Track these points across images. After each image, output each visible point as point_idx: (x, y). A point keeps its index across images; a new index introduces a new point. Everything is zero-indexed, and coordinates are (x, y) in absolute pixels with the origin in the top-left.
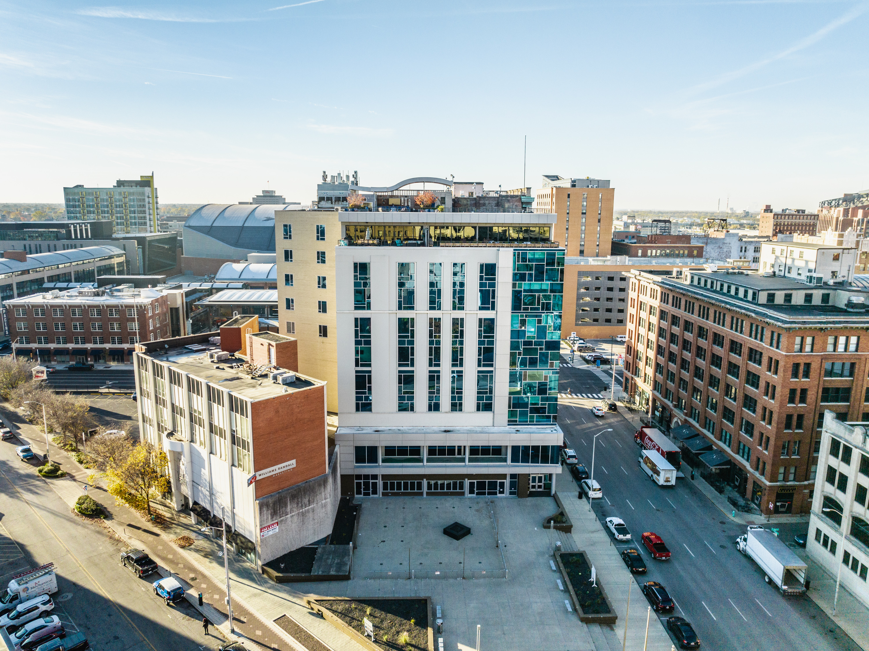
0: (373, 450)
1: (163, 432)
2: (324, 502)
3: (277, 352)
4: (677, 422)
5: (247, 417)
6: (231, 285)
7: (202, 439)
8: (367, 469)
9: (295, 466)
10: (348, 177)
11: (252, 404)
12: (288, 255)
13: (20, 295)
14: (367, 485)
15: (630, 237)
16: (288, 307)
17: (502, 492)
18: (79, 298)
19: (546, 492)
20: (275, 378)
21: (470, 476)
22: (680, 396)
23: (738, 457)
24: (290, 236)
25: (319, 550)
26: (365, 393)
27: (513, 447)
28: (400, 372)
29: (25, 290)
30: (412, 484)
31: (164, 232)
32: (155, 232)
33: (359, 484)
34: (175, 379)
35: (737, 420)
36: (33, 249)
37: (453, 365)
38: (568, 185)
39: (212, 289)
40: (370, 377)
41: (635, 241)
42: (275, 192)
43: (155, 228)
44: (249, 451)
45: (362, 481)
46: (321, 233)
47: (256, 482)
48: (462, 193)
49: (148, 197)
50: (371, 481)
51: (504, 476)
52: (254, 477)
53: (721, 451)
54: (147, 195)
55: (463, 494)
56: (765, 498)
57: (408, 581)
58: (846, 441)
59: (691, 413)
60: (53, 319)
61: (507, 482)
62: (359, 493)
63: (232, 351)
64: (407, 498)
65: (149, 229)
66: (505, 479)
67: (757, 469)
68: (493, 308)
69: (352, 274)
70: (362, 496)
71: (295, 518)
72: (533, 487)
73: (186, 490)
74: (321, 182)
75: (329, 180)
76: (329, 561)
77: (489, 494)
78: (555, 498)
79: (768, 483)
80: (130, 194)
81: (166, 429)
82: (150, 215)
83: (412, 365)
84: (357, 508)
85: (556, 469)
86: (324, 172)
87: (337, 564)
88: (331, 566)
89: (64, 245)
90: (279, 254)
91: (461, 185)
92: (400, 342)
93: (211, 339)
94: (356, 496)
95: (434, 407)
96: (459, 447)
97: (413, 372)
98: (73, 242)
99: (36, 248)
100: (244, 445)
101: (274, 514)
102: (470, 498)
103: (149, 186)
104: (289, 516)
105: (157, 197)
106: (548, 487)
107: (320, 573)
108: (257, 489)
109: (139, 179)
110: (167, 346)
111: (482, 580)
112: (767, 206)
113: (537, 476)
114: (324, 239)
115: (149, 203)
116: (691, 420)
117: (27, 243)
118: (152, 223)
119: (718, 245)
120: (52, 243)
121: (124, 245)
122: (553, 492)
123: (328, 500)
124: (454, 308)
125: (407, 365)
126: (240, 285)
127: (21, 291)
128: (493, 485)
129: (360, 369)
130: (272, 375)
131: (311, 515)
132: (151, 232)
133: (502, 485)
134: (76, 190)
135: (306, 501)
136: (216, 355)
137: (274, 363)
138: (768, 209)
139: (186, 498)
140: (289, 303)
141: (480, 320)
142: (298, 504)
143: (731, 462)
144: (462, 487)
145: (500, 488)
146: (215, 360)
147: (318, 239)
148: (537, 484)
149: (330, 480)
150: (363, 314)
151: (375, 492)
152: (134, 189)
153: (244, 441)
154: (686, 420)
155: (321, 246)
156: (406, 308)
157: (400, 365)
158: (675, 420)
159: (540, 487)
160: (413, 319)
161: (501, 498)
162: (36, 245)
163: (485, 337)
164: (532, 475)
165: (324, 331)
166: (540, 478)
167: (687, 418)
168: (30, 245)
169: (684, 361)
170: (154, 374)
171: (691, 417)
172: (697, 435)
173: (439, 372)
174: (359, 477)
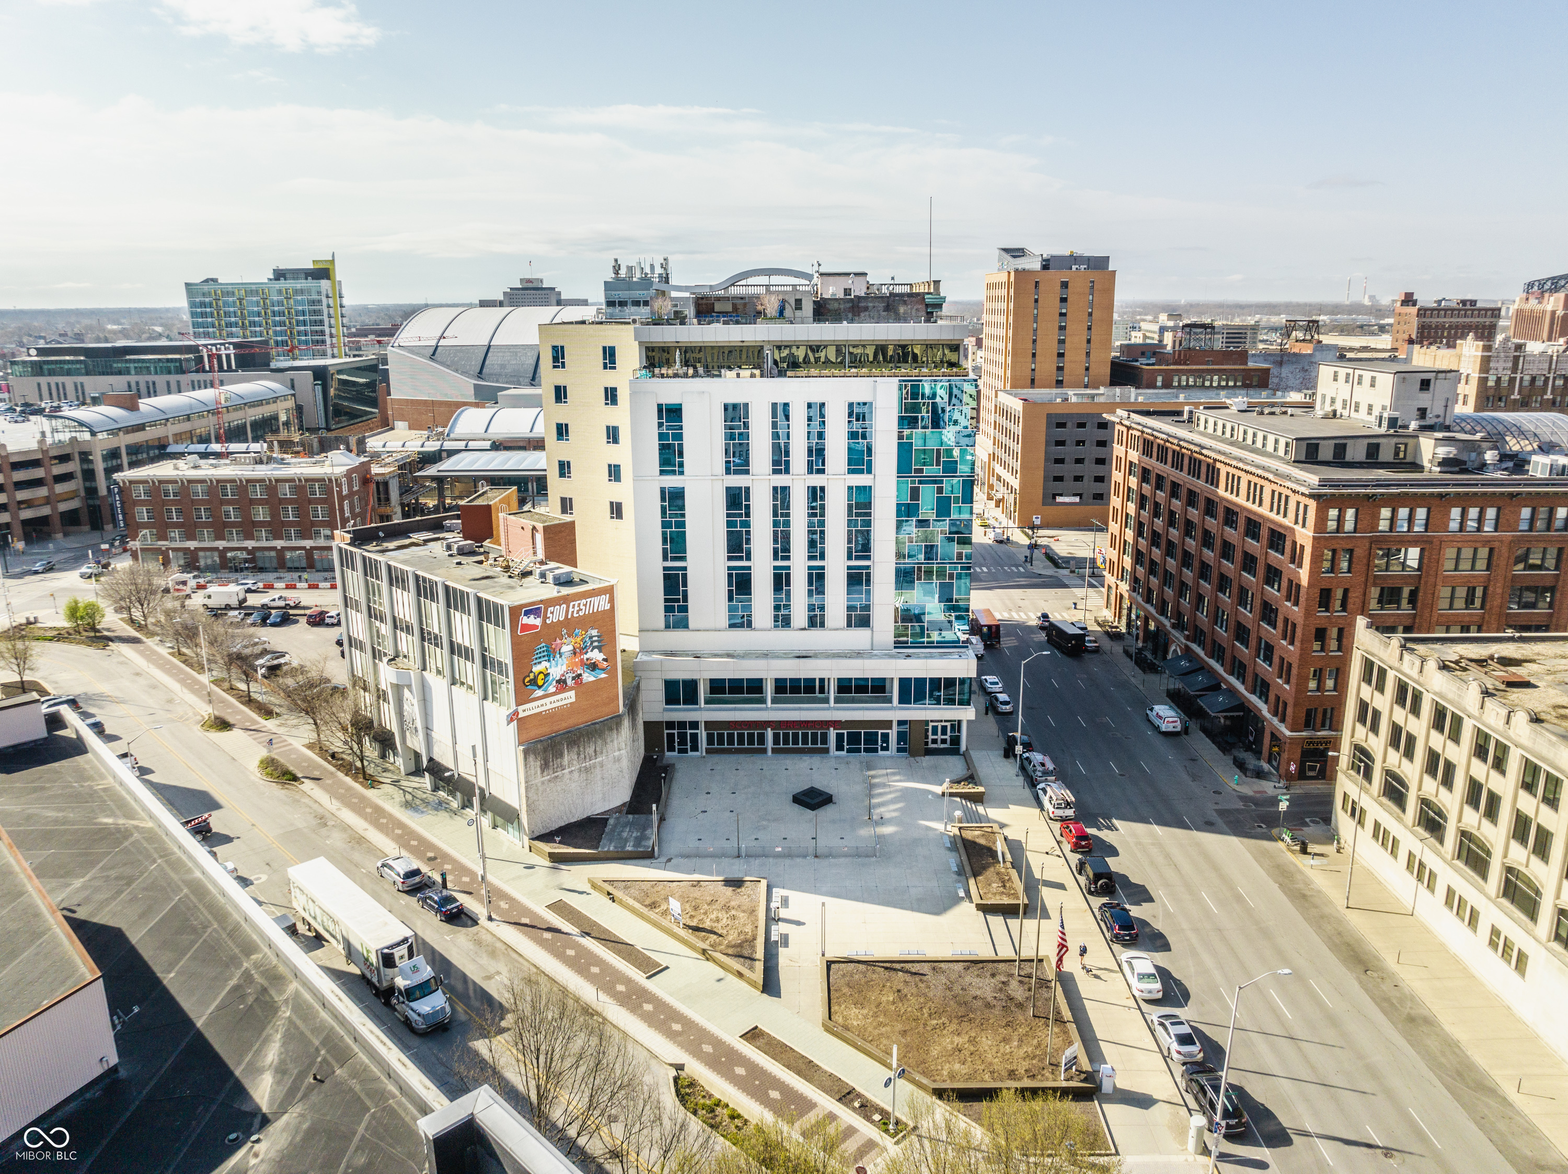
0: (691, 687)
1: (381, 660)
2: (617, 754)
3: (545, 539)
4: (1175, 651)
5: (504, 627)
6: (472, 445)
7: (440, 665)
8: (682, 714)
9: (573, 700)
10: (652, 267)
11: (510, 609)
12: (560, 394)
13: (133, 465)
14: (682, 737)
15: (1148, 354)
16: (562, 475)
17: (886, 749)
18: (232, 467)
19: (953, 748)
20: (543, 575)
21: (836, 724)
22: (1181, 610)
23: (1254, 699)
24: (563, 363)
25: (611, 821)
26: (678, 600)
27: (901, 680)
28: (729, 568)
29: (140, 457)
30: (751, 736)
31: (355, 356)
32: (341, 357)
33: (671, 736)
34: (396, 579)
35: (1253, 642)
36: (143, 389)
37: (811, 558)
38: (1037, 266)
39: (441, 451)
40: (685, 576)
41: (1153, 360)
42: (541, 281)
43: (340, 351)
44: (507, 677)
45: (676, 732)
46: (610, 356)
47: (520, 721)
48: (832, 290)
49: (328, 297)
50: (689, 731)
51: (888, 724)
52: (516, 713)
53: (1232, 691)
54: (324, 293)
55: (827, 751)
56: (1285, 756)
57: (737, 860)
58: (1381, 660)
59: (1197, 635)
60: (193, 501)
61: (893, 734)
62: (671, 749)
63: (480, 539)
64: (742, 757)
65: (329, 352)
66: (891, 728)
67: (1275, 714)
68: (869, 471)
69: (655, 420)
70: (675, 753)
71: (576, 775)
72: (935, 741)
73: (416, 742)
74: (610, 276)
75: (623, 273)
76: (625, 835)
77: (866, 750)
78: (966, 756)
79: (1288, 733)
80: (297, 292)
81: (385, 654)
82: (330, 327)
83: (748, 558)
84: (668, 769)
85: (967, 714)
86: (616, 260)
87: (636, 838)
88: (626, 840)
89: (193, 382)
90: (546, 391)
91: (831, 278)
92: (729, 524)
93: (447, 523)
94: (668, 754)
95: (783, 620)
96: (822, 680)
97: (749, 568)
98: (208, 377)
99: (148, 388)
100: (500, 667)
101: (545, 766)
102: (837, 757)
103: (328, 278)
104: (566, 771)
105: (341, 297)
106: (956, 741)
107: (612, 848)
108: (520, 729)
109: (311, 266)
110: (381, 534)
111: (842, 860)
112: (1406, 294)
113: (940, 725)
114: (614, 368)
115: (329, 306)
116: (1194, 646)
117: (133, 379)
118: (334, 340)
119: (1300, 367)
120: (173, 378)
121: (292, 380)
122: (963, 747)
123: (623, 752)
124: (810, 471)
125: (741, 558)
126: (487, 444)
127: (134, 458)
128: (871, 739)
129: (670, 564)
130: (538, 571)
131: (598, 769)
132: (333, 356)
133: (885, 737)
134: (206, 288)
135: (590, 750)
136: (456, 546)
137: (541, 555)
138: (1409, 300)
139: (417, 756)
140: (564, 468)
141: (850, 488)
142: (579, 754)
143: (1243, 707)
144: (825, 740)
145: (883, 742)
146: (455, 551)
147: (605, 367)
148: (939, 737)
149: (626, 723)
150: (672, 481)
151: (695, 748)
152: (301, 284)
153: (500, 663)
154: (1187, 647)
155: (610, 379)
156: (736, 472)
157: (730, 558)
158: (1173, 648)
159: (944, 741)
160: (747, 489)
161: (884, 757)
162: (147, 382)
163: (857, 515)
164: (931, 724)
165: (616, 510)
166: (944, 729)
167: (1189, 643)
168: (137, 383)
169: (1186, 554)
170: (366, 574)
171: (1194, 641)
172: (1203, 668)
173: (788, 568)
174: (670, 725)
